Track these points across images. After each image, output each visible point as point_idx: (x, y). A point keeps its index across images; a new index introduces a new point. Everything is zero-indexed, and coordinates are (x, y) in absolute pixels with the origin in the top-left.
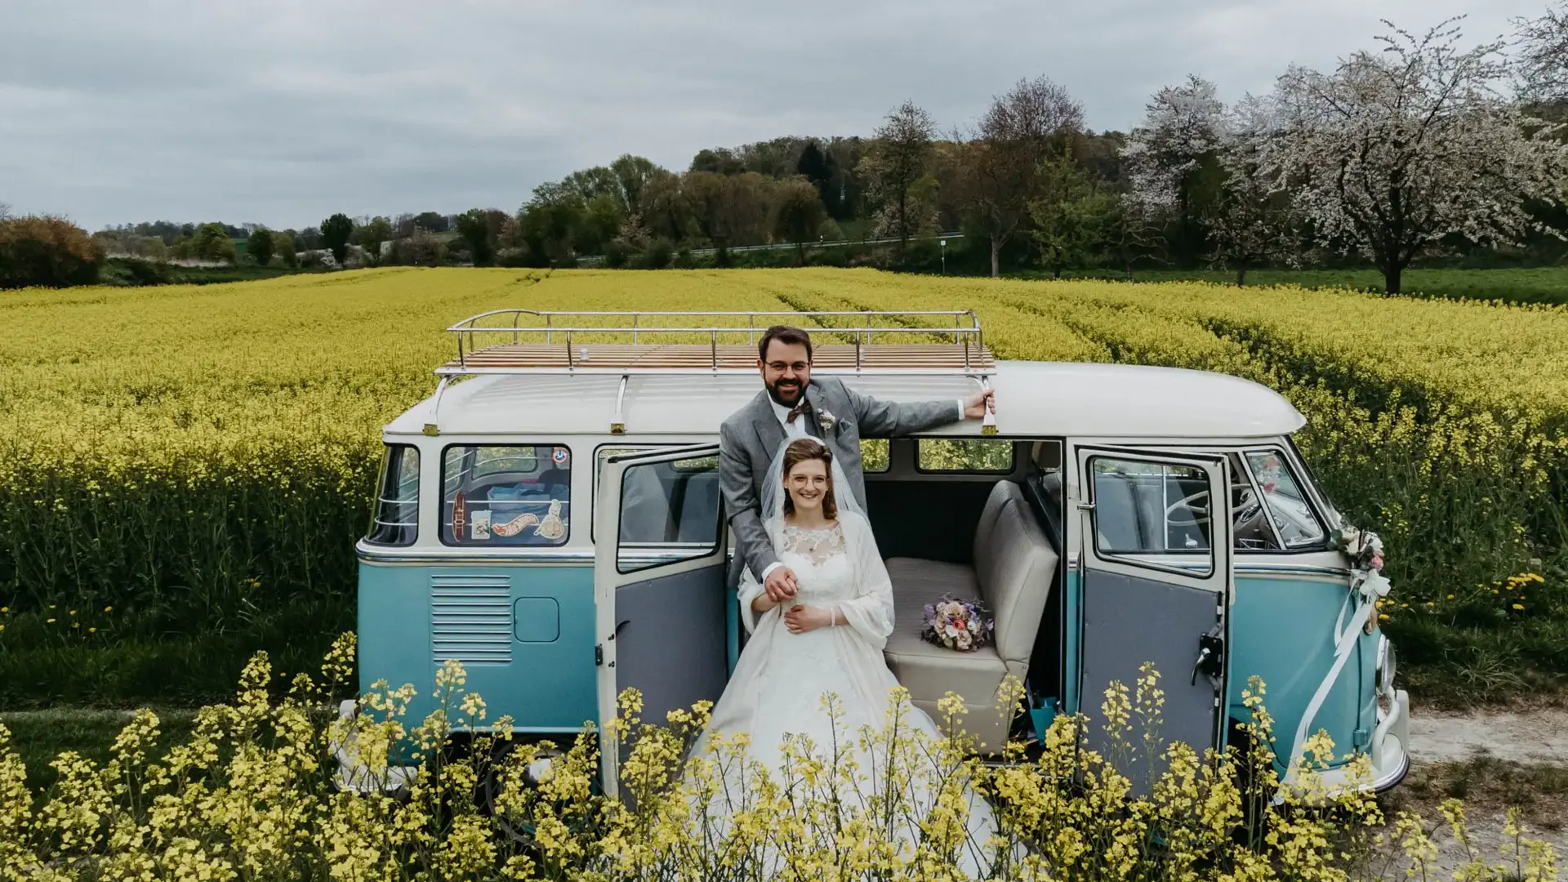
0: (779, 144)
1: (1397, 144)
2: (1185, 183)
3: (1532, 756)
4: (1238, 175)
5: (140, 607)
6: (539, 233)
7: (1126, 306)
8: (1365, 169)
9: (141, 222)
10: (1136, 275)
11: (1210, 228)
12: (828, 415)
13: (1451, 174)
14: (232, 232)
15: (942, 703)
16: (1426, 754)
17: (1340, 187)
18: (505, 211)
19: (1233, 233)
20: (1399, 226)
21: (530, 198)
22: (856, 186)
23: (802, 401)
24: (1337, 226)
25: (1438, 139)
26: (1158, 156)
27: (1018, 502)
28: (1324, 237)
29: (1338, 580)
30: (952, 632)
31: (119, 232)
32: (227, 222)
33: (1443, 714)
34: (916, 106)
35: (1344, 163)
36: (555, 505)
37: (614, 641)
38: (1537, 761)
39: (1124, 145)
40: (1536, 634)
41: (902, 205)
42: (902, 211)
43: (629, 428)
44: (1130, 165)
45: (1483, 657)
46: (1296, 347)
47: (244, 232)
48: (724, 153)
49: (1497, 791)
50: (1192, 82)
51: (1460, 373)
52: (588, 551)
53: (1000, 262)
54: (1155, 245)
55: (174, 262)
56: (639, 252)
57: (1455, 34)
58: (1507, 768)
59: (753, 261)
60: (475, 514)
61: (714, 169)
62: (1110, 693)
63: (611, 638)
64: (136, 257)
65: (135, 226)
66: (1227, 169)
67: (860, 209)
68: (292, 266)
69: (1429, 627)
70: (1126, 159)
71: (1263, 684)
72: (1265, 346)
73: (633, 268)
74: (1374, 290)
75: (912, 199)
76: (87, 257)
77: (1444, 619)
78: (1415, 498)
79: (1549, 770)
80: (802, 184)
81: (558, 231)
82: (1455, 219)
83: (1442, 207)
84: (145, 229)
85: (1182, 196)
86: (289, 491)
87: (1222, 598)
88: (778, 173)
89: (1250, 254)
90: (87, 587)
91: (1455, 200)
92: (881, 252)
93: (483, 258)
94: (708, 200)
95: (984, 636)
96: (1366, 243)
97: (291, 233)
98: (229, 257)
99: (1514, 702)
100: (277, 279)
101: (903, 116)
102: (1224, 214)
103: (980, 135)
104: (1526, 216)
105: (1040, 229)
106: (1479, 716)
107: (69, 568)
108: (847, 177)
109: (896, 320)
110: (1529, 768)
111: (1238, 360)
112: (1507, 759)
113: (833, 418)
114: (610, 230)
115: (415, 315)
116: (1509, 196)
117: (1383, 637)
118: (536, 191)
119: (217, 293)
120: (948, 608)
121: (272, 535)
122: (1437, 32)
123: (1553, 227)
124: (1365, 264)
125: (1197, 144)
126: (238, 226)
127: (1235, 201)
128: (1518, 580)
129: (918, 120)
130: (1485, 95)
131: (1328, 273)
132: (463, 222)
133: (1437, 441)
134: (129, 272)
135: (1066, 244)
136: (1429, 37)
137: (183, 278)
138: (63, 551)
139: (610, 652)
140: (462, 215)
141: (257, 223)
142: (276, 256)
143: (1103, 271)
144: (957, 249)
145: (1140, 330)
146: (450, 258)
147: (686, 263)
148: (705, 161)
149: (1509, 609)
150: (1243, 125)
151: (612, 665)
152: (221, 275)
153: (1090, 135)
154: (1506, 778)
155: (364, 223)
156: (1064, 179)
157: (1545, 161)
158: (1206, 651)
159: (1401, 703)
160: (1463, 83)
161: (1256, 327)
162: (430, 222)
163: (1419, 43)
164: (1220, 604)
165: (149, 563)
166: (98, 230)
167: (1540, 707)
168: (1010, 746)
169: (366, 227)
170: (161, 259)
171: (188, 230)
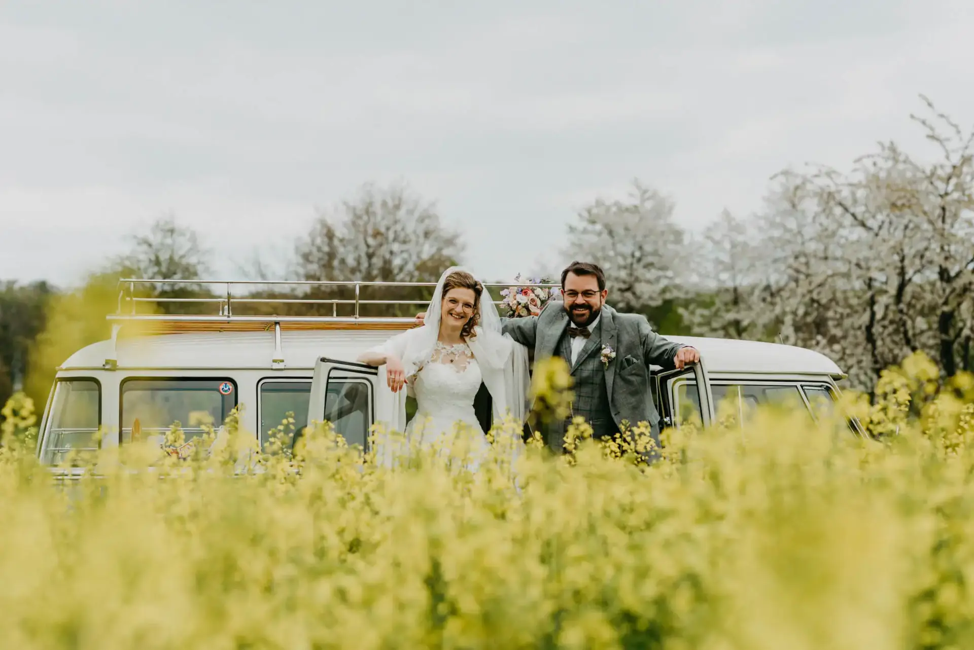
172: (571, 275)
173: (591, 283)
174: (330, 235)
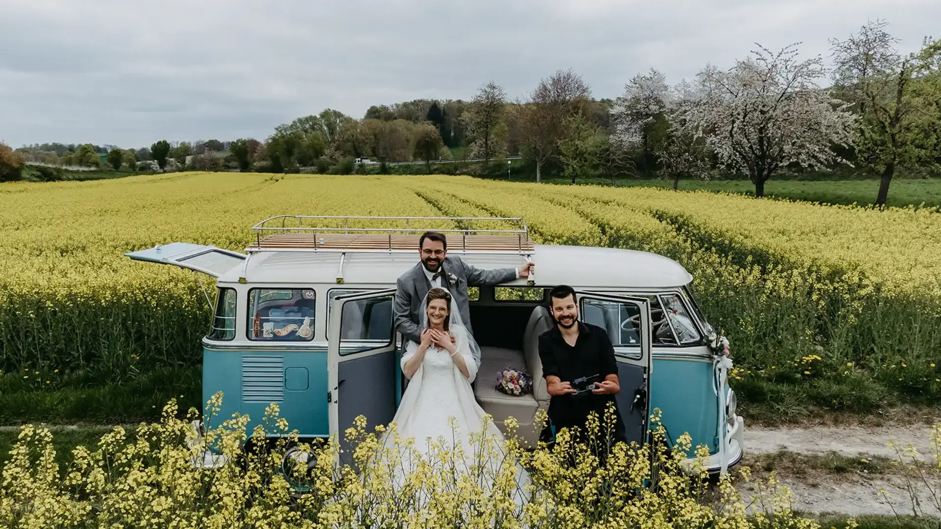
0: (415, 103)
1: (762, 112)
2: (646, 130)
3: (809, 450)
4: (675, 125)
5: (72, 370)
6: (278, 153)
7: (611, 202)
8: (745, 126)
9: (44, 143)
10: (618, 182)
11: (659, 157)
12: (454, 276)
13: (792, 129)
14: (98, 150)
15: (507, 422)
16: (755, 449)
17: (731, 135)
18: (258, 140)
19: (672, 160)
20: (763, 157)
21: (273, 133)
22: (460, 129)
23: (440, 270)
24: (730, 157)
25: (784, 110)
26: (631, 115)
27: (546, 318)
28: (722, 163)
29: (707, 360)
30: (511, 386)
31: (30, 148)
32: (94, 144)
33: (766, 429)
34: (496, 84)
35: (733, 122)
36: (307, 320)
37: (337, 390)
38: (810, 453)
39: (612, 107)
40: (815, 387)
41: (486, 140)
42: (486, 143)
43: (346, 281)
44: (616, 119)
45: (788, 399)
46: (702, 228)
47: (105, 150)
48: (384, 108)
49: (789, 468)
50: (652, 73)
51: (788, 245)
52: (325, 344)
53: (541, 173)
54: (628, 165)
55: (64, 167)
56: (335, 165)
57: (795, 53)
58: (795, 456)
59: (401, 170)
60: (265, 324)
61: (378, 118)
62: (590, 417)
63: (336, 389)
64: (42, 164)
65: (40, 145)
66: (670, 122)
67: (463, 141)
68: (134, 170)
69: (761, 384)
70: (613, 115)
71: (661, 412)
72: (686, 227)
73: (332, 174)
74: (749, 193)
75: (492, 136)
76: (15, 165)
77: (769, 379)
78: (757, 315)
79: (816, 457)
80: (430, 127)
81: (289, 152)
82: (794, 154)
83: (787, 148)
84: (46, 147)
85: (645, 137)
86: (156, 308)
87: (646, 370)
88: (416, 120)
89: (681, 172)
90: (44, 359)
91: (793, 144)
92: (473, 167)
93: (245, 167)
94: (375, 135)
95: (528, 388)
96: (745, 167)
97: (132, 150)
98: (97, 164)
99: (802, 423)
100: (126, 178)
101: (488, 90)
102: (666, 149)
103: (531, 101)
104: (832, 153)
105: (564, 156)
106: (784, 429)
107: (34, 349)
108: (455, 123)
109: (483, 209)
110: (806, 456)
111: (670, 235)
112: (796, 451)
113: (456, 278)
114: (319, 152)
115: (208, 201)
116: (824, 143)
117: (730, 389)
118: (277, 129)
119: (91, 186)
120: (508, 374)
121: (146, 332)
122: (785, 51)
123: (847, 159)
124: (745, 177)
125: (654, 108)
126: (101, 146)
127: (673, 142)
128: (807, 358)
129: (497, 92)
130: (810, 87)
131: (725, 182)
132: (234, 146)
133: (769, 284)
134: (39, 173)
135: (578, 164)
136: (781, 54)
137: (70, 177)
138: (30, 339)
139: (335, 396)
140: (233, 142)
141: (113, 145)
142: (124, 164)
143: (600, 180)
144: (517, 165)
145: (617, 218)
146: (227, 167)
147: (363, 171)
148: (373, 113)
149: (803, 374)
150: (679, 97)
151: (336, 402)
152: (94, 176)
153: (593, 101)
154: (794, 461)
155: (175, 146)
156: (578, 128)
157: (843, 123)
158: (638, 396)
159: (740, 423)
160: (799, 79)
161: (682, 216)
162: (214, 145)
163: (775, 56)
164: (645, 373)
165: (78, 346)
166: (18, 148)
167: (815, 425)
168: (539, 443)
169: (178, 149)
170: (57, 166)
171: (71, 149)
172: (427, 240)
173: (439, 246)
174: (545, 88)
